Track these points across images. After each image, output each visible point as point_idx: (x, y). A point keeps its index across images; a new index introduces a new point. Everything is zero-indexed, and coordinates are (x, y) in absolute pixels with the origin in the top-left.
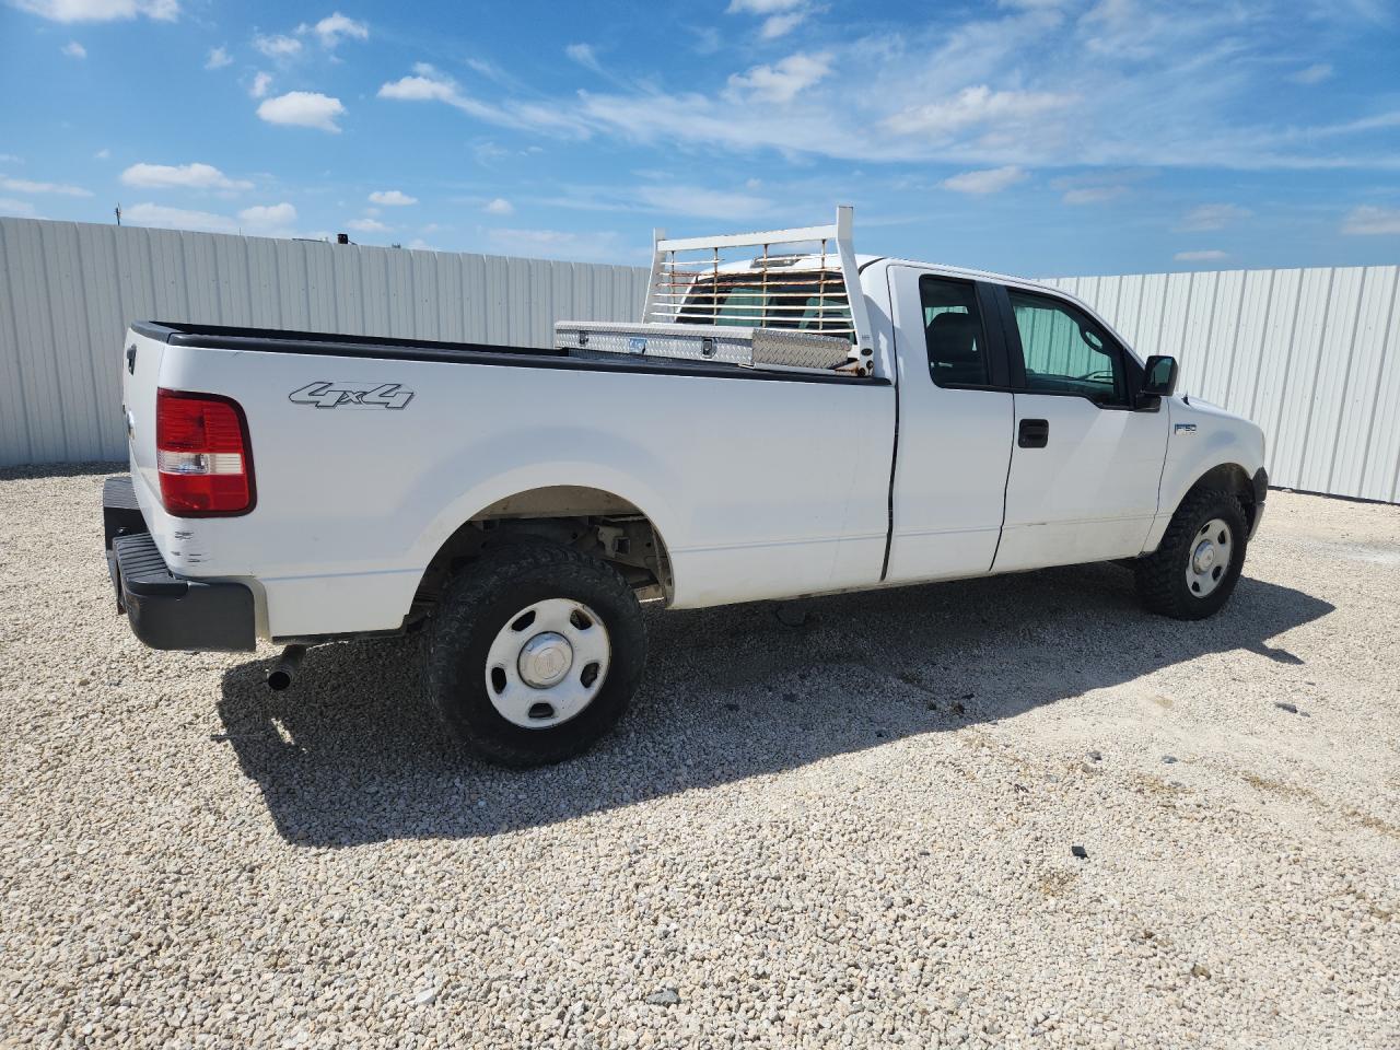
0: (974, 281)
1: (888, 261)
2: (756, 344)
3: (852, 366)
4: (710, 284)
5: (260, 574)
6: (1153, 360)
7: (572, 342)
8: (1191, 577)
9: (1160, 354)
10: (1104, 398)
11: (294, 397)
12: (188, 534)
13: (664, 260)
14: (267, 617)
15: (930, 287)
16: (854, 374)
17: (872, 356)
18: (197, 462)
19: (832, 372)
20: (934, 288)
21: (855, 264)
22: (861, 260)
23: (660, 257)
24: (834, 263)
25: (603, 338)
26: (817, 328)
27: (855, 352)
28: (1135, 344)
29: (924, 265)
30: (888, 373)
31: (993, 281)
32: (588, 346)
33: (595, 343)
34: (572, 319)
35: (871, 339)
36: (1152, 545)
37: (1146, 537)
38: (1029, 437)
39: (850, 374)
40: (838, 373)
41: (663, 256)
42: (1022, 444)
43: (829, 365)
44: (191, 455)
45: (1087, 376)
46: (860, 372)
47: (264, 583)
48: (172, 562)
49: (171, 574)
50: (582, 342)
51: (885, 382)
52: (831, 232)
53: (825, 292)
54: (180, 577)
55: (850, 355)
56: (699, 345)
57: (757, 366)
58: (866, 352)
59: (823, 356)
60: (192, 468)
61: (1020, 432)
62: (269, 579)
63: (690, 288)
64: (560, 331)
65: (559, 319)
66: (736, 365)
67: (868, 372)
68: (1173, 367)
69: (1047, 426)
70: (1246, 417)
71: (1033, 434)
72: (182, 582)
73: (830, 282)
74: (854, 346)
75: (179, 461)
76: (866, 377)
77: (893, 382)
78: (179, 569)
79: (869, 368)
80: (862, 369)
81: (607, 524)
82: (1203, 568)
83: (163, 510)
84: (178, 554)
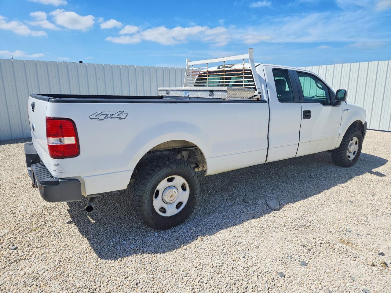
0: (287, 70)
1: (263, 65)
2: (228, 92)
3: (256, 97)
4: (206, 74)
5: (82, 176)
6: (338, 91)
7: (164, 94)
8: (348, 154)
9: (341, 89)
10: (324, 103)
11: (90, 117)
12: (58, 164)
13: (190, 68)
14: (85, 189)
15: (276, 72)
16: (256, 100)
17: (261, 94)
18: (60, 141)
19: (250, 99)
20: (277, 72)
21: (255, 65)
22: (256, 64)
23: (188, 67)
24: (248, 66)
25: (175, 92)
26: (243, 86)
27: (256, 93)
28: (332, 86)
29: (273, 65)
30: (266, 99)
31: (293, 69)
32: (169, 95)
33: (171, 94)
34: (164, 87)
35: (261, 88)
36: (338, 146)
37: (336, 144)
38: (306, 116)
39: (255, 100)
40: (252, 100)
41: (190, 66)
42: (304, 118)
43: (249, 97)
44: (58, 138)
45: (314, 96)
46: (258, 99)
47: (84, 178)
48: (54, 174)
49: (53, 177)
50: (167, 94)
51: (265, 102)
52: (247, 56)
53: (245, 75)
54: (56, 178)
55: (255, 94)
56: (208, 93)
57: (229, 99)
58: (260, 93)
59: (247, 94)
60: (59, 142)
61: (303, 115)
62: (86, 177)
63: (197, 76)
64: (160, 91)
65: (160, 87)
66: (222, 99)
67: (260, 99)
68: (345, 93)
69: (311, 112)
70: (361, 106)
71: (307, 115)
72: (57, 180)
73: (247, 72)
74: (256, 91)
75: (54, 141)
76: (260, 101)
77: (268, 101)
78: (56, 176)
79: (260, 97)
80: (259, 98)
81: (184, 150)
82: (351, 151)
83: (49, 157)
84: (56, 171)
